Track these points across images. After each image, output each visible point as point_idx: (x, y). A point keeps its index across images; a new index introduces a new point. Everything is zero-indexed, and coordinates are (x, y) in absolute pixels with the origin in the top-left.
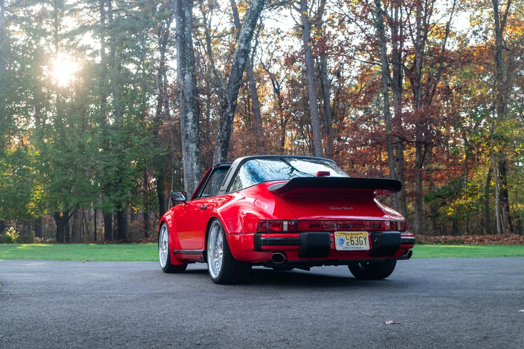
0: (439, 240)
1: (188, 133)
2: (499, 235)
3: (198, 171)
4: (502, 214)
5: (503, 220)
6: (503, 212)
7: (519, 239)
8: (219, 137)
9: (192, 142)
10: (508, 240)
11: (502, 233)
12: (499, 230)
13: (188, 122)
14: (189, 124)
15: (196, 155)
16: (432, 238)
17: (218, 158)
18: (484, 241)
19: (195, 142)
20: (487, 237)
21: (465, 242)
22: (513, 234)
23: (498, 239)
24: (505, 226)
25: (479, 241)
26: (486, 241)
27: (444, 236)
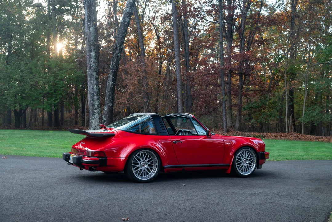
0: (250, 135)
1: (91, 65)
2: (286, 133)
3: (97, 90)
5: (290, 124)
6: (290, 119)
7: (299, 136)
8: (111, 69)
9: (94, 71)
10: (292, 137)
11: (288, 132)
12: (287, 130)
14: (92, 59)
15: (96, 80)
16: (246, 134)
17: (110, 82)
18: (277, 137)
19: (96, 72)
20: (280, 134)
21: (266, 137)
22: (295, 133)
23: (286, 136)
24: (291, 128)
25: (274, 137)
26: (279, 137)
27: (253, 133)
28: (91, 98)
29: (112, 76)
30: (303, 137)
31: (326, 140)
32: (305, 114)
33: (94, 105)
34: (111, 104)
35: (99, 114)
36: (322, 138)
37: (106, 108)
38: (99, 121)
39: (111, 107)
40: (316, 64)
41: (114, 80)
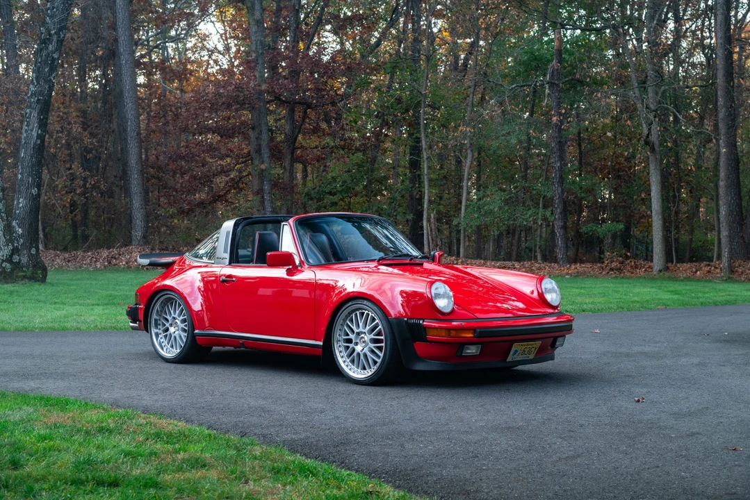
4: (430, 224)
5: (432, 234)
6: (432, 220)
8: (33, 94)
12: (426, 249)
17: (32, 130)
22: (446, 255)
24: (435, 242)
29: (38, 113)
32: (467, 206)
34: (35, 191)
36: (514, 265)
37: (21, 203)
38: (4, 236)
39: (36, 198)
40: (513, 86)
41: (43, 124)
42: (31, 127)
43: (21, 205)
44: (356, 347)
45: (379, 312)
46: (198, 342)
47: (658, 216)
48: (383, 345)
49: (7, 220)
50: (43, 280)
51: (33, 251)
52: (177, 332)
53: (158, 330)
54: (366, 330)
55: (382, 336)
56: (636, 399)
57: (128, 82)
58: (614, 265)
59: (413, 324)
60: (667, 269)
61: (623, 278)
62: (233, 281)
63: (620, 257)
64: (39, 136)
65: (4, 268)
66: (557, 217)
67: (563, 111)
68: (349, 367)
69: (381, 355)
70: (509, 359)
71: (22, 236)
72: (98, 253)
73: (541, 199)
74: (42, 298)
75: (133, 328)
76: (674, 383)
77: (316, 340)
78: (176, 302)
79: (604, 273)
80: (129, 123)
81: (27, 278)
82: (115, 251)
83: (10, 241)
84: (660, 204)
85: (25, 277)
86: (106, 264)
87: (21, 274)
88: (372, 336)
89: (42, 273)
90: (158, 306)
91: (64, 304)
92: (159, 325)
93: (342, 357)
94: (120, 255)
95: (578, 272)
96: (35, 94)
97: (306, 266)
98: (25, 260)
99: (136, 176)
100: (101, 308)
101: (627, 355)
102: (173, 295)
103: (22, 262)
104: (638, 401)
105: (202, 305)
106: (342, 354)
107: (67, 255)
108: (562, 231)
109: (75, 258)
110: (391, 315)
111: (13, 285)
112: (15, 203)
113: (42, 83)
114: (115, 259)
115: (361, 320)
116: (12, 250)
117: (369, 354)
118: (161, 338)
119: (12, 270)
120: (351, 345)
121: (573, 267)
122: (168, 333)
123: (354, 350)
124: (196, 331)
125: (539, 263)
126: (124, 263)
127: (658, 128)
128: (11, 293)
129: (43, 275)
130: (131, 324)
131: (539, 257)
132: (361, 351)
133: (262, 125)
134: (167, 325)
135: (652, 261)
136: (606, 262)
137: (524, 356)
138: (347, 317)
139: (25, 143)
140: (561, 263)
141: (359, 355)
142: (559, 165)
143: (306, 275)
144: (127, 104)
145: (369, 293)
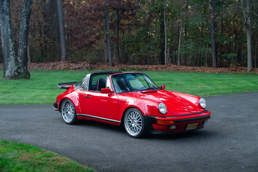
0: (134, 68)
1: (4, 8)
2: (166, 65)
3: (11, 33)
4: (167, 53)
5: (168, 57)
6: (168, 52)
7: (177, 68)
8: (24, 12)
9: (7, 15)
10: (171, 68)
11: (167, 64)
12: (166, 62)
13: (4, 2)
14: (5, 3)
15: (10, 23)
16: (130, 67)
17: (24, 25)
19: (9, 15)
20: (160, 66)
21: (148, 69)
22: (173, 64)
23: (166, 68)
24: (169, 60)
25: (155, 69)
26: (159, 68)
27: (136, 66)
28: (5, 40)
29: (26, 19)
30: (181, 68)
31: (201, 70)
32: (181, 47)
33: (9, 48)
34: (25, 47)
35: (14, 56)
36: (197, 68)
37: (21, 51)
38: (15, 63)
39: (26, 49)
40: (197, 4)
41: (28, 23)
42: (23, 24)
43: (21, 52)
44: (132, 124)
45: (140, 113)
46: (78, 118)
47: (250, 51)
48: (142, 124)
49: (16, 57)
50: (29, 78)
51: (25, 68)
52: (71, 114)
53: (64, 112)
54: (136, 119)
55: (141, 121)
56: (231, 147)
57: (59, 2)
58: (233, 69)
59: (152, 118)
60: (252, 70)
61: (236, 74)
62: (90, 97)
63: (236, 66)
64: (26, 27)
65: (15, 74)
66: (213, 51)
67: (215, 14)
68: (130, 131)
69: (141, 128)
70: (187, 129)
71: (21, 63)
72: (49, 64)
73: (207, 44)
74: (28, 86)
75: (56, 110)
76: (246, 137)
77: (118, 121)
78: (70, 103)
79: (230, 72)
80: (60, 17)
81: (23, 78)
82: (55, 63)
83: (17, 65)
84: (250, 47)
85: (22, 77)
86: (52, 68)
87: (21, 76)
88: (138, 121)
89: (28, 76)
90: (64, 104)
91: (35, 89)
92: (65, 110)
93: (128, 127)
94: (57, 65)
95: (220, 71)
96: (25, 12)
97: (115, 94)
98: (22, 71)
99: (62, 36)
100: (48, 91)
101: (232, 120)
102: (69, 101)
103: (21, 72)
104: (232, 148)
105: (78, 104)
106: (127, 126)
107: (38, 65)
108: (215, 56)
109: (41, 66)
110: (144, 114)
111: (18, 80)
112: (19, 51)
113: (27, 8)
114: (55, 66)
115: (134, 115)
116: (18, 68)
117: (137, 127)
118: (65, 115)
119: (18, 75)
120: (131, 124)
121: (219, 69)
122: (68, 114)
123: (131, 126)
124: (77, 114)
125: (206, 68)
126: (58, 68)
127: (250, 21)
128: (17, 84)
129: (29, 76)
130: (55, 109)
131: (206, 65)
132: (134, 126)
133: (107, 18)
134: (67, 111)
135: (247, 67)
136: (231, 68)
137: (192, 128)
138: (129, 113)
139: (22, 29)
140: (214, 68)
141: (133, 127)
142: (214, 32)
143: (115, 97)
144: (59, 10)
145: (136, 106)
